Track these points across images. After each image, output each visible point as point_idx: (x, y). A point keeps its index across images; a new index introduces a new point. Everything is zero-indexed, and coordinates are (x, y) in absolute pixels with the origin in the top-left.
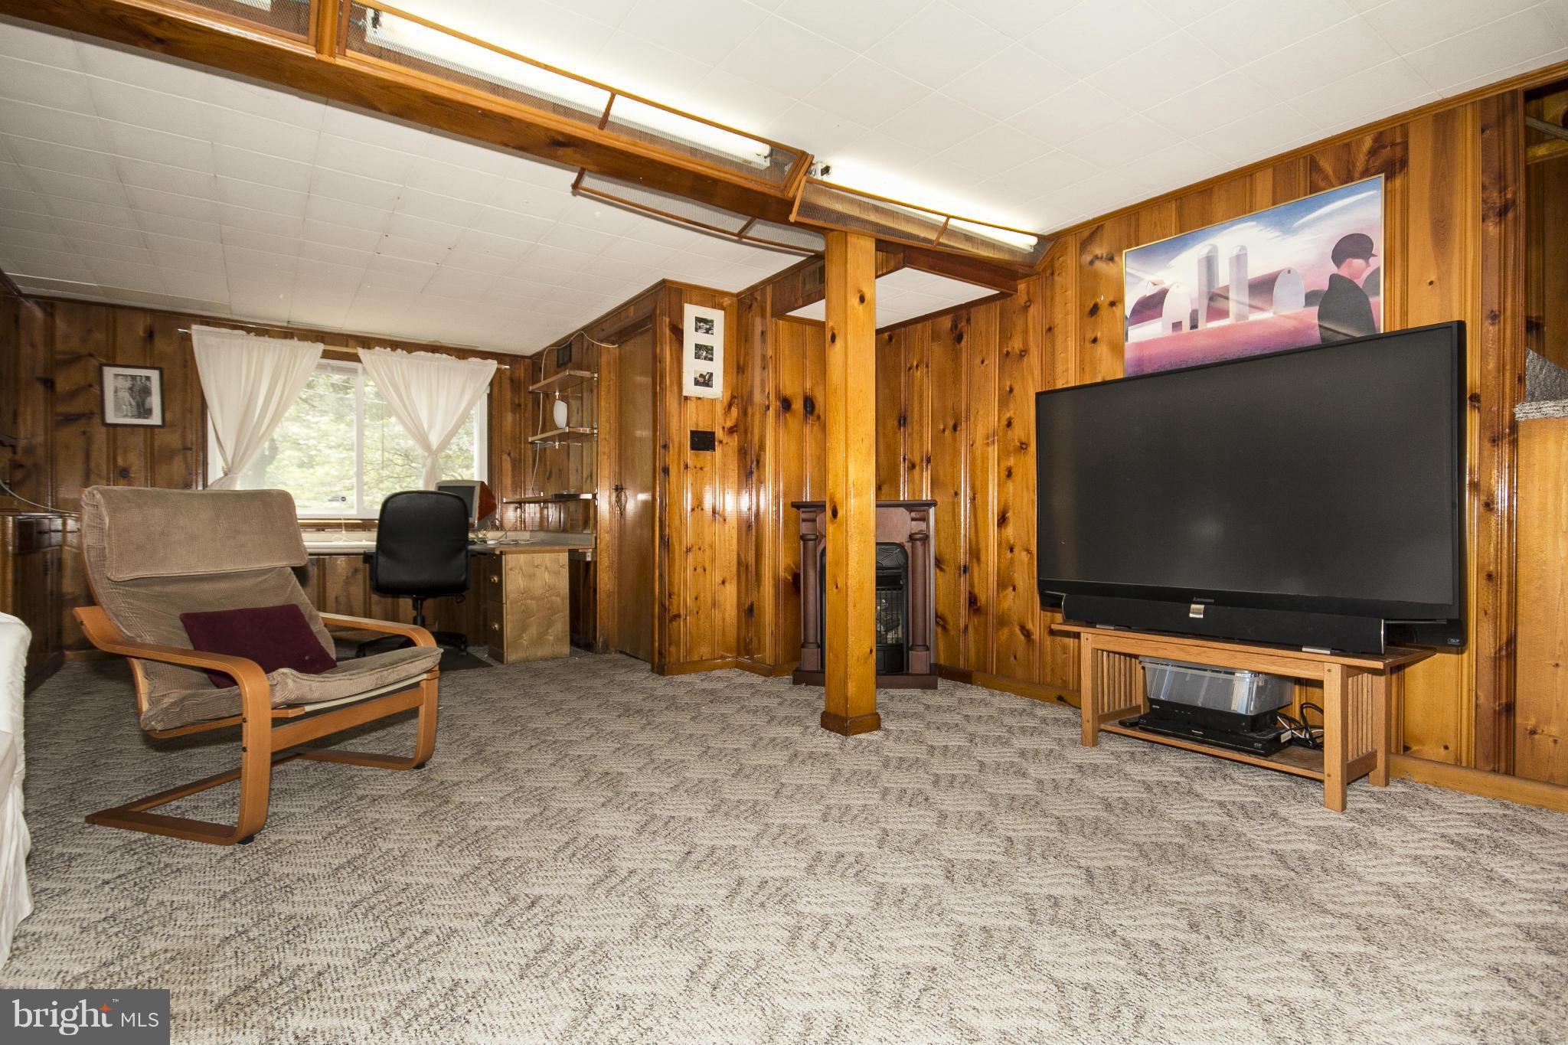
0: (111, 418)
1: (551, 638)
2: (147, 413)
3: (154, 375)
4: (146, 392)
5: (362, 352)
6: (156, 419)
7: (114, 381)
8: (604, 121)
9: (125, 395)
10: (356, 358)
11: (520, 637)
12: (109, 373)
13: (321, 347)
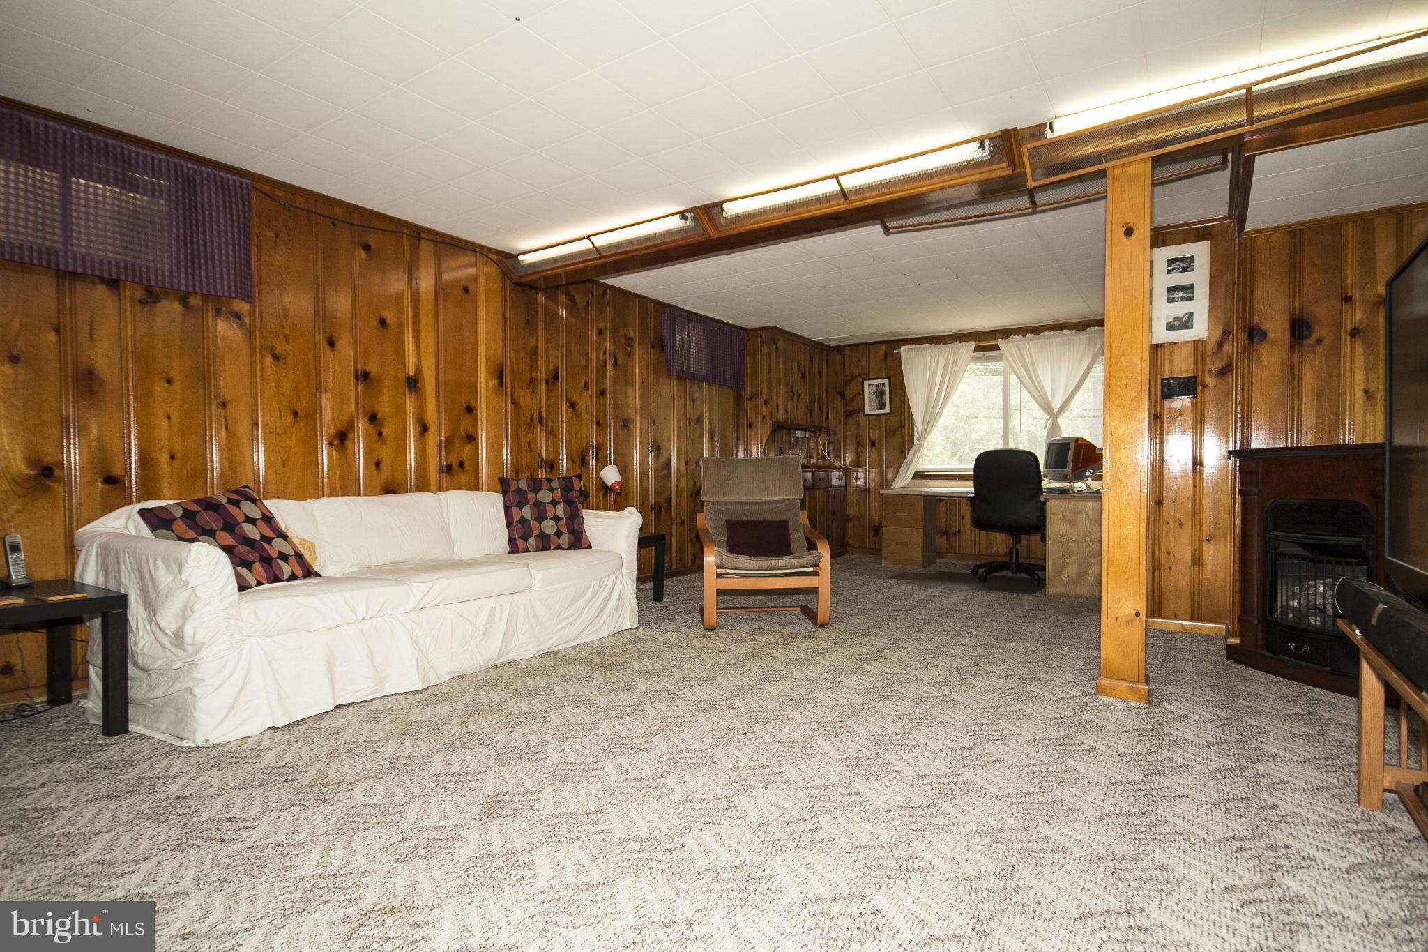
0: (868, 411)
1: (1091, 579)
2: (882, 406)
3: (886, 381)
4: (883, 393)
5: (1000, 342)
6: (887, 410)
7: (869, 388)
8: (844, 194)
9: (873, 396)
10: (996, 348)
11: (1060, 573)
12: (866, 383)
13: (973, 344)
